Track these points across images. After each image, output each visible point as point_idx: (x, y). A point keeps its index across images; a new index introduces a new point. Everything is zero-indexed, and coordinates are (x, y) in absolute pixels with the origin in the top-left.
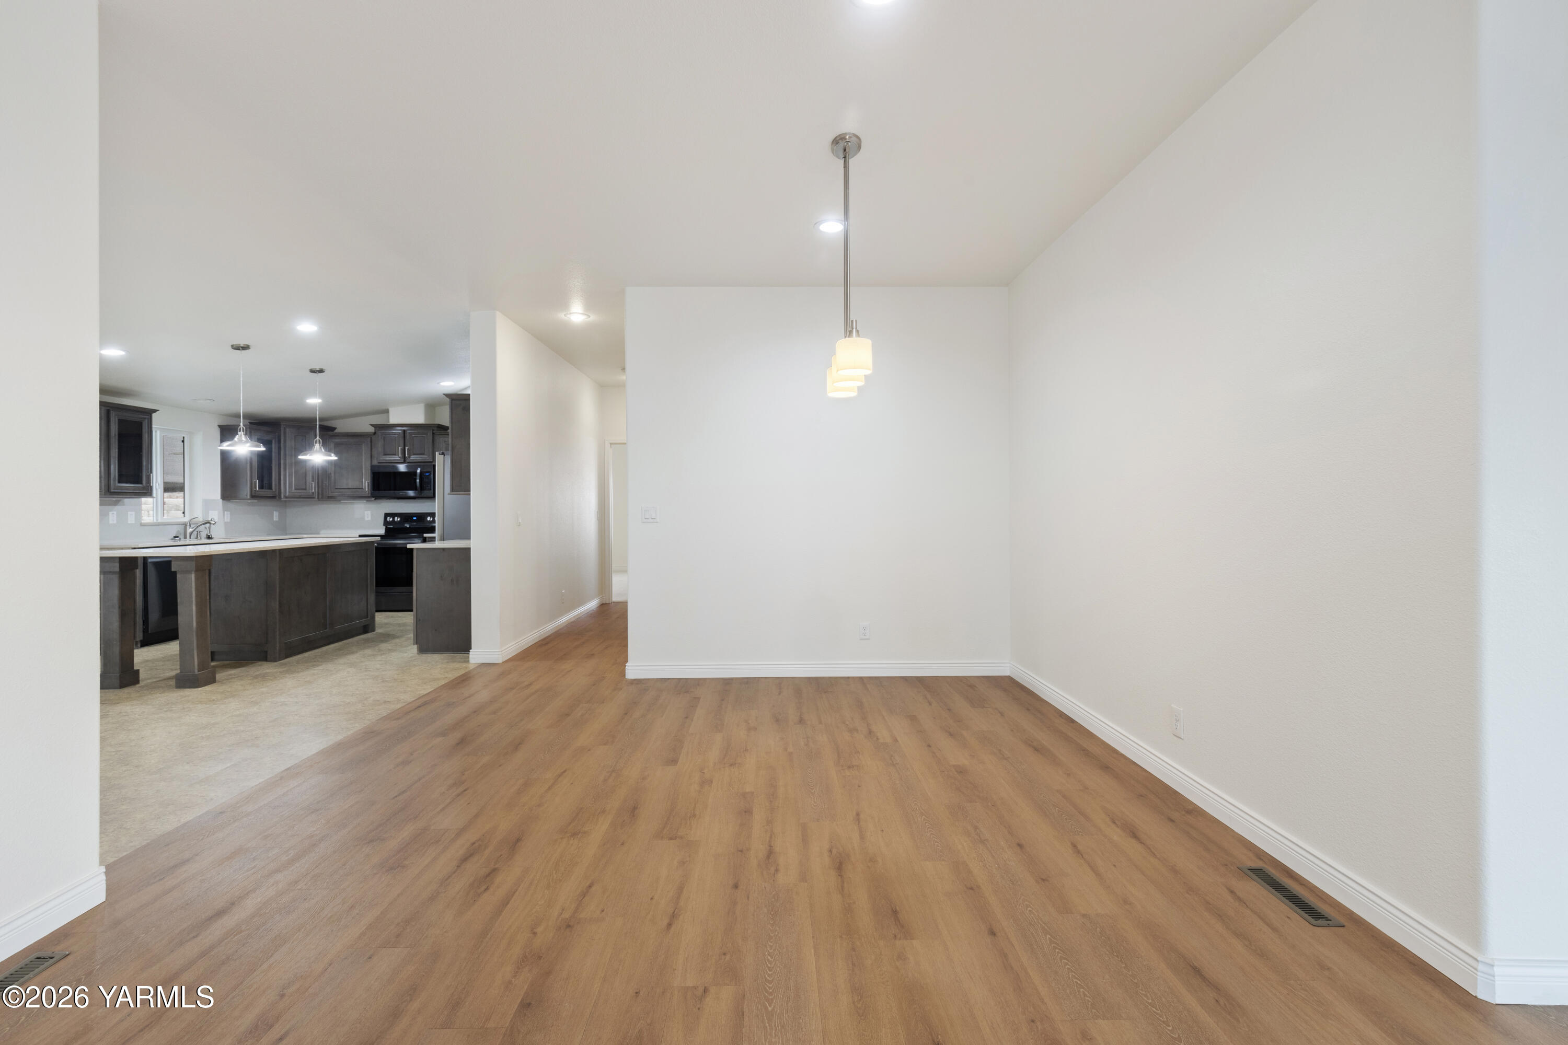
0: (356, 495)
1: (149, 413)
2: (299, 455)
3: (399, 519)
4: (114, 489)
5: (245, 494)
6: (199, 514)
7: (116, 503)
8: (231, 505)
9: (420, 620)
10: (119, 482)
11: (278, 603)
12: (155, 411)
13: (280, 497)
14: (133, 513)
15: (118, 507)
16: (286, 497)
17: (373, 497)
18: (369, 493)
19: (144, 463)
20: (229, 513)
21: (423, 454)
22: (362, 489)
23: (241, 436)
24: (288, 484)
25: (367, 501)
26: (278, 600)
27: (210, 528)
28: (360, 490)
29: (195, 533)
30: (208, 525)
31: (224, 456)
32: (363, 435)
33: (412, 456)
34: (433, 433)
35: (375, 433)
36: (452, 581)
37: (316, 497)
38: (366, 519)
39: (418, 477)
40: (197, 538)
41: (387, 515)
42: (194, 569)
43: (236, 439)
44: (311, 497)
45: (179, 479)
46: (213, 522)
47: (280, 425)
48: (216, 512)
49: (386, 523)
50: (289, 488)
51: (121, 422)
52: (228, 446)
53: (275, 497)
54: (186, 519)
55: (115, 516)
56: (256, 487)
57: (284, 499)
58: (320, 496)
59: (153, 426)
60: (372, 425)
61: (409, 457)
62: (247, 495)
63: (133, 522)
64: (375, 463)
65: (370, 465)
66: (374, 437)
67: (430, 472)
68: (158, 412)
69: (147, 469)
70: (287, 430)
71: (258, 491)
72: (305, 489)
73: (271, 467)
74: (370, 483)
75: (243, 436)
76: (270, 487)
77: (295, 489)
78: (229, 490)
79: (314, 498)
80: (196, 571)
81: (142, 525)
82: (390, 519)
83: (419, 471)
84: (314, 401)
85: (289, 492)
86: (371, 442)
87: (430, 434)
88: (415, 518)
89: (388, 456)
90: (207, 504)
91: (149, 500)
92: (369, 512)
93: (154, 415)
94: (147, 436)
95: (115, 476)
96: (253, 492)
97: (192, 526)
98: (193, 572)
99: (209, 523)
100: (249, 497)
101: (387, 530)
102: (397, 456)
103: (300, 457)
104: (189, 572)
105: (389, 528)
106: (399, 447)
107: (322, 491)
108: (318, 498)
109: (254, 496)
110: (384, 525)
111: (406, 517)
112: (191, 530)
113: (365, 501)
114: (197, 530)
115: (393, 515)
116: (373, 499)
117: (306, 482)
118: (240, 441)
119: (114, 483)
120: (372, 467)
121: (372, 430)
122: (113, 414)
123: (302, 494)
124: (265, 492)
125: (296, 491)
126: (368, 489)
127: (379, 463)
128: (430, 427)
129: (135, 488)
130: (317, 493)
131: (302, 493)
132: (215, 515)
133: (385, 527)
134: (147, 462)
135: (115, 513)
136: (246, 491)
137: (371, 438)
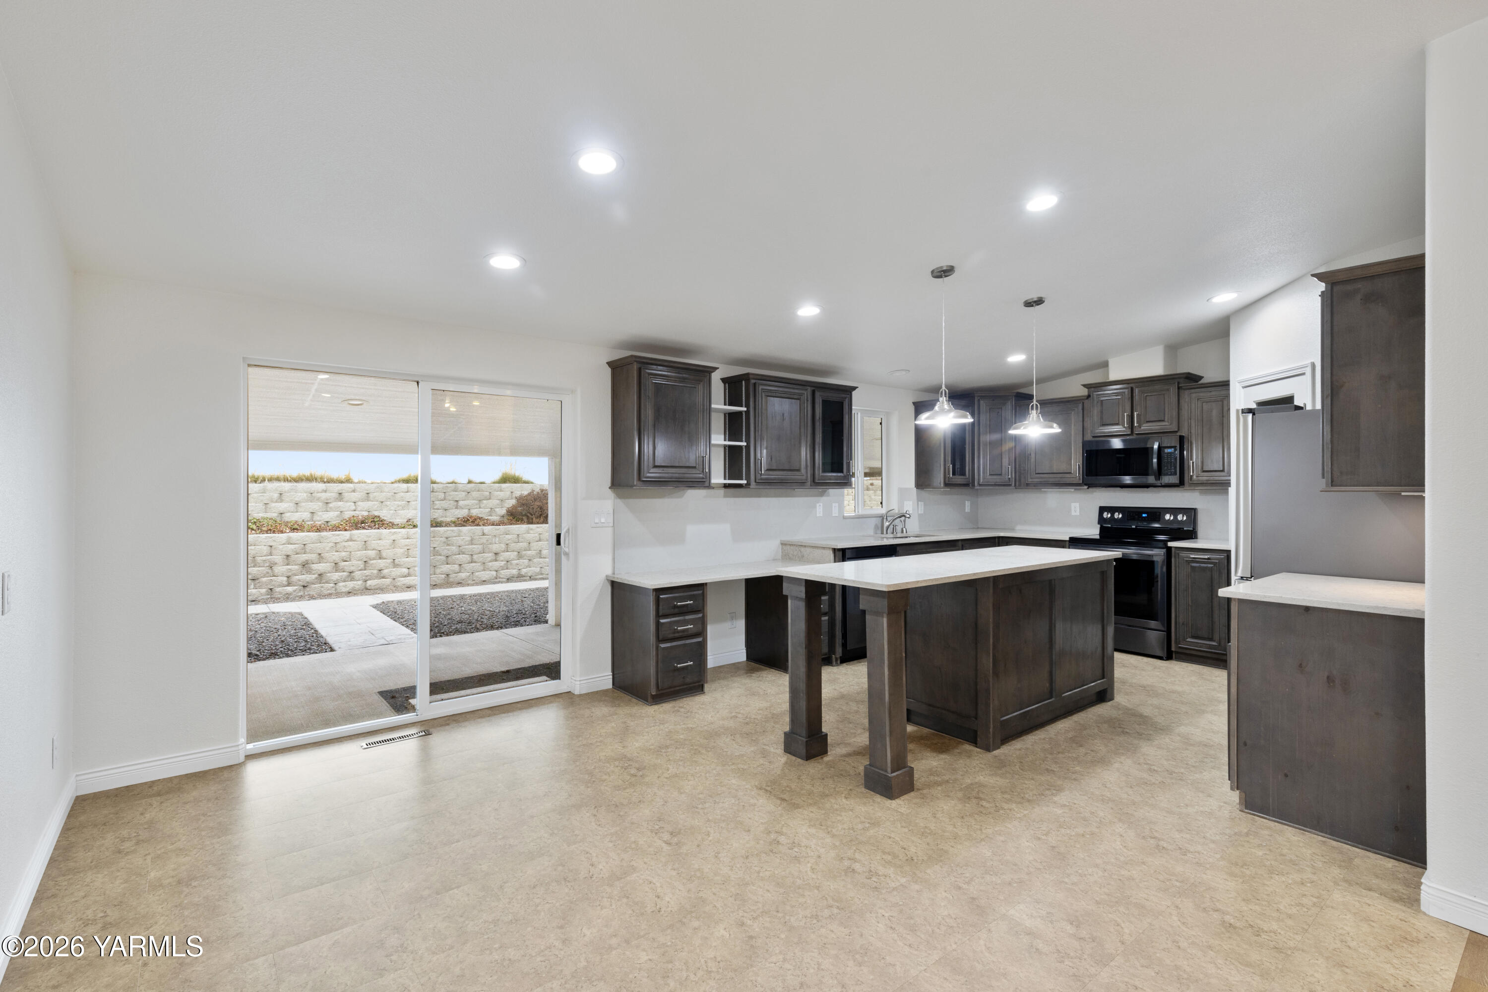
0: (1061, 483)
1: (848, 391)
2: (1009, 428)
3: (1120, 516)
4: (819, 480)
5: (939, 482)
6: (894, 505)
7: (822, 495)
8: (925, 494)
9: (1245, 744)
10: (824, 471)
11: (991, 660)
12: (854, 388)
13: (974, 485)
14: (837, 504)
15: (824, 498)
16: (980, 485)
17: (1086, 485)
18: (1079, 479)
19: (845, 449)
20: (923, 503)
21: (1163, 421)
22: (1071, 473)
23: (943, 403)
24: (982, 465)
25: (1075, 489)
26: (991, 654)
27: (905, 521)
28: (1068, 475)
29: (891, 527)
30: (903, 518)
31: (921, 436)
32: (1073, 401)
33: (1144, 425)
34: (1179, 388)
35: (1089, 396)
36: (1330, 679)
37: (1013, 484)
38: (1073, 513)
39: (1155, 456)
40: (893, 533)
41: (1102, 509)
42: (886, 610)
43: (937, 408)
44: (1007, 485)
45: (877, 464)
46: (908, 516)
47: (973, 397)
48: (911, 503)
49: (1101, 520)
50: (984, 473)
51: (825, 403)
52: (927, 418)
53: (968, 485)
54: (883, 511)
55: (822, 508)
56: (949, 474)
57: (978, 488)
58: (1017, 485)
59: (853, 407)
60: (1084, 386)
61: (1140, 426)
62: (940, 483)
63: (837, 515)
64: (1089, 437)
65: (1081, 441)
66: (1086, 402)
67: (1175, 447)
68: (857, 389)
69: (847, 456)
70: (982, 402)
71: (951, 478)
72: (1001, 475)
73: (965, 448)
74: (1081, 466)
75: (945, 403)
76: (963, 473)
77: (990, 475)
78: (923, 479)
79: (1010, 485)
80: (889, 614)
81: (844, 518)
82: (1106, 515)
83: (1156, 446)
84: (1016, 358)
85: (984, 479)
86: (1083, 409)
87: (1173, 390)
88: (1144, 515)
89: (1106, 427)
90: (902, 492)
91: (850, 490)
92: (1077, 505)
93: (854, 393)
94: (847, 417)
95: (819, 464)
96: (947, 479)
97: (889, 519)
98: (885, 615)
99: (904, 516)
100: (942, 486)
101: (1102, 529)
102: (1121, 427)
103: (1012, 432)
104: (878, 614)
105: (1105, 527)
106: (1124, 412)
107: (1020, 477)
108: (1015, 485)
109: (947, 485)
110: (1099, 523)
111: (1132, 513)
112: (888, 524)
113: (1073, 490)
114: (893, 524)
115: (1112, 510)
116: (1086, 487)
117: (1002, 466)
118: (942, 410)
119: (819, 472)
120: (1085, 444)
121: (1084, 392)
122: (818, 394)
123: (998, 480)
124: (959, 479)
125: (990, 477)
126: (1079, 474)
127: (1094, 437)
128: (1174, 378)
129: (837, 478)
130: (1013, 480)
131: (996, 479)
132: (909, 506)
133: (1099, 526)
134: (848, 447)
135: (821, 504)
136: (939, 478)
137: (1083, 403)
